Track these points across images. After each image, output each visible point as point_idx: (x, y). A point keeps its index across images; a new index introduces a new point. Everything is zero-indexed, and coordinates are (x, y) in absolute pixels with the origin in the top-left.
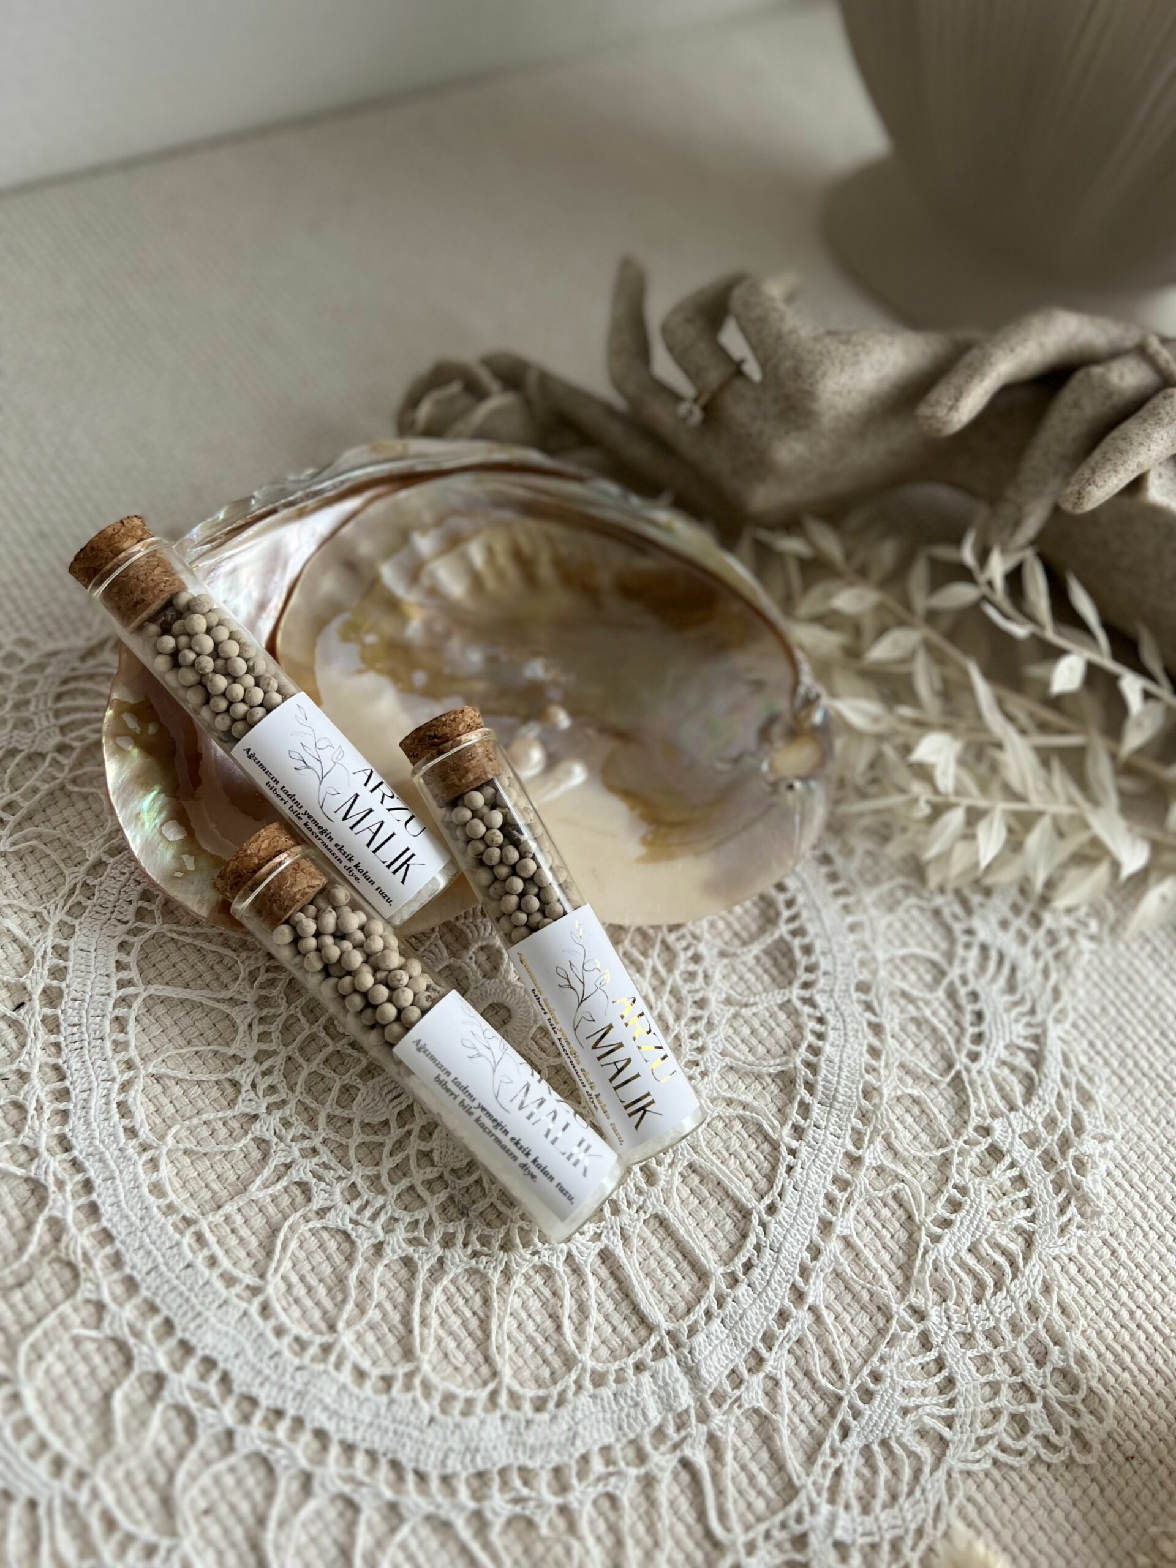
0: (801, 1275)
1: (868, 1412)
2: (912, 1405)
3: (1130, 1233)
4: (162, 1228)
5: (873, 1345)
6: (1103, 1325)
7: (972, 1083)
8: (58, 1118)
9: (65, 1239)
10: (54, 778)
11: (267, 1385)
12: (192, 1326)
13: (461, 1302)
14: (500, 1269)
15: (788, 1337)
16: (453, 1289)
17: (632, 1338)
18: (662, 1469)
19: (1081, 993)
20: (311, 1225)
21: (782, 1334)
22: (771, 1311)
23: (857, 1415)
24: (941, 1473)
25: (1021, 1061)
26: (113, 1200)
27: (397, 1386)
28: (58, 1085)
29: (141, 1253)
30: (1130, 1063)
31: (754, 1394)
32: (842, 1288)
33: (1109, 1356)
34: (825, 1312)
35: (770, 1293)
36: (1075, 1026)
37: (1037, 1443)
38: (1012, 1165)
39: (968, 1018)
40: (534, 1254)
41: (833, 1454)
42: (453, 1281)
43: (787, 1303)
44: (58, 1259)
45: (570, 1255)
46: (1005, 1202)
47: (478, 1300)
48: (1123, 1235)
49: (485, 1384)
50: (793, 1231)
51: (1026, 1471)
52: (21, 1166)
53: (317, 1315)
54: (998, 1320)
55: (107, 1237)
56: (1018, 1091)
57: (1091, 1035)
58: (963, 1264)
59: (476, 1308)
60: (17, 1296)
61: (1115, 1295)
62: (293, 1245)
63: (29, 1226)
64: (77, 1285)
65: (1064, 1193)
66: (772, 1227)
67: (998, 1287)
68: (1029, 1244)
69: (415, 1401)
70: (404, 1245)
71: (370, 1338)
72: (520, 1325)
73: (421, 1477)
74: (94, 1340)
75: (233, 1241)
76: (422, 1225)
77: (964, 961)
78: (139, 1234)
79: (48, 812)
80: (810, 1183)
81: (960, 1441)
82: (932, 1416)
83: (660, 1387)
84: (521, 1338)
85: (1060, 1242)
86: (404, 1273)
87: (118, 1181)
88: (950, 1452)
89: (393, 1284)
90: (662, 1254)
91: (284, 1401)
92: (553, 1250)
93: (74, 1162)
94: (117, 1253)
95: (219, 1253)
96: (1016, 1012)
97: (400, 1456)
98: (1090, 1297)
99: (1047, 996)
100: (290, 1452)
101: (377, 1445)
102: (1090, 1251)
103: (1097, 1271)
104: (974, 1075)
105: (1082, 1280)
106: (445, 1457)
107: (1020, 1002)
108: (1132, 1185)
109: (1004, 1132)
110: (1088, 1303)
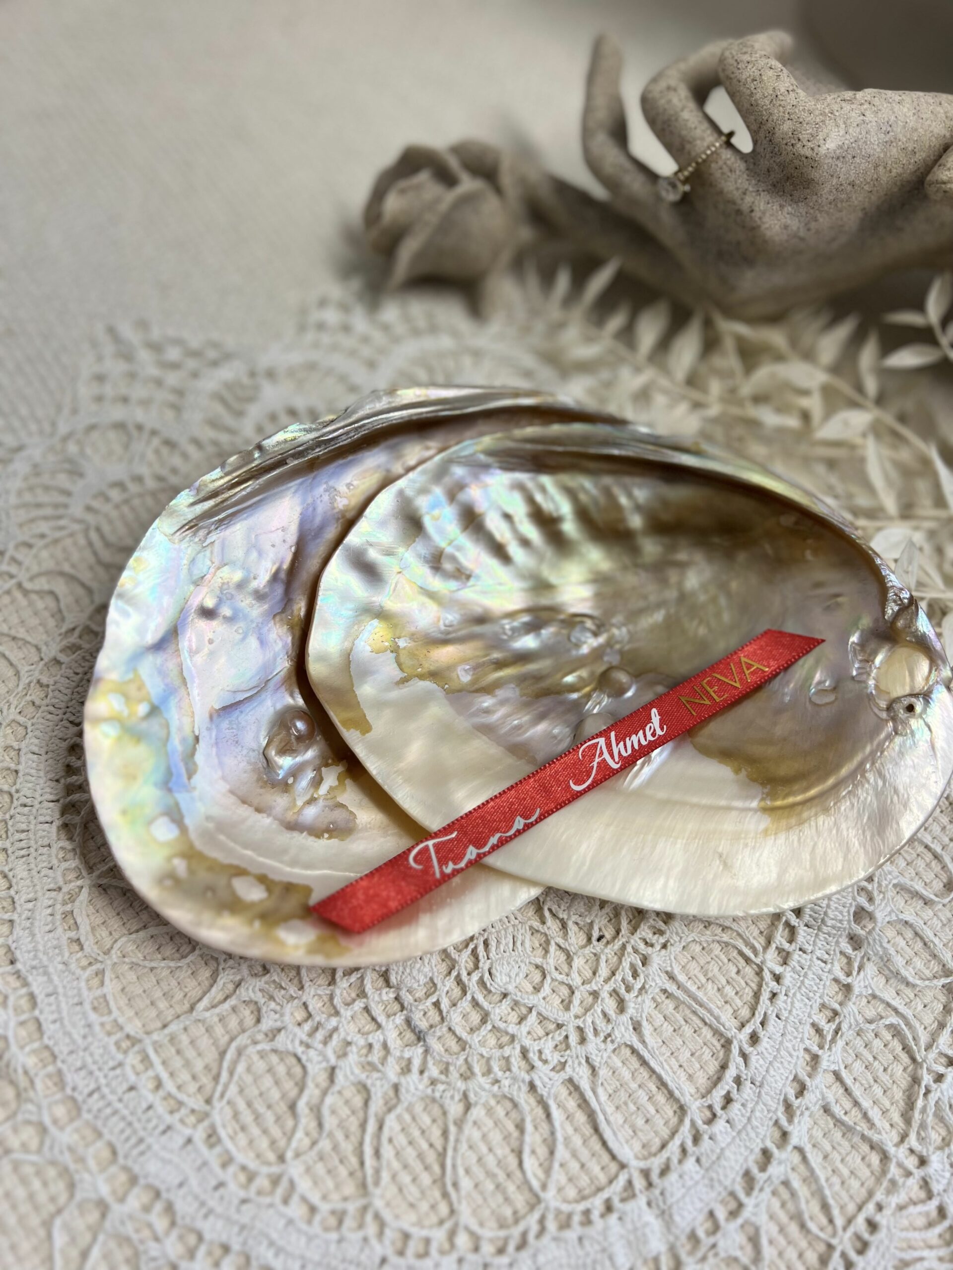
0: (785, 1112)
4: (105, 1047)
5: (869, 1191)
9: (6, 1057)
11: (211, 1218)
12: (135, 1152)
13: (416, 1133)
14: (457, 1099)
15: (770, 1180)
16: (407, 1117)
17: (602, 1176)
20: (259, 1047)
21: (761, 1177)
22: (752, 1151)
26: (55, 1016)
27: (349, 1222)
29: (83, 1073)
31: (731, 1241)
32: (831, 1125)
34: (812, 1152)
35: (751, 1131)
40: (494, 1082)
42: (409, 1110)
43: (769, 1143)
45: (532, 1086)
47: (435, 1131)
49: (441, 1222)
50: (776, 1064)
53: (264, 1144)
55: (49, 1055)
59: (432, 1140)
62: (241, 1068)
64: (20, 1106)
66: (753, 1059)
69: (365, 1240)
70: (357, 1071)
71: (320, 1169)
72: (480, 1160)
74: (33, 1164)
75: (177, 1063)
76: (377, 1050)
78: (81, 1053)
80: (794, 1012)
83: (628, 1232)
84: (481, 1174)
86: (357, 1099)
87: (61, 998)
89: (345, 1112)
90: (634, 1086)
91: (230, 1236)
92: (515, 1079)
93: (18, 974)
94: (60, 1072)
95: (164, 1076)
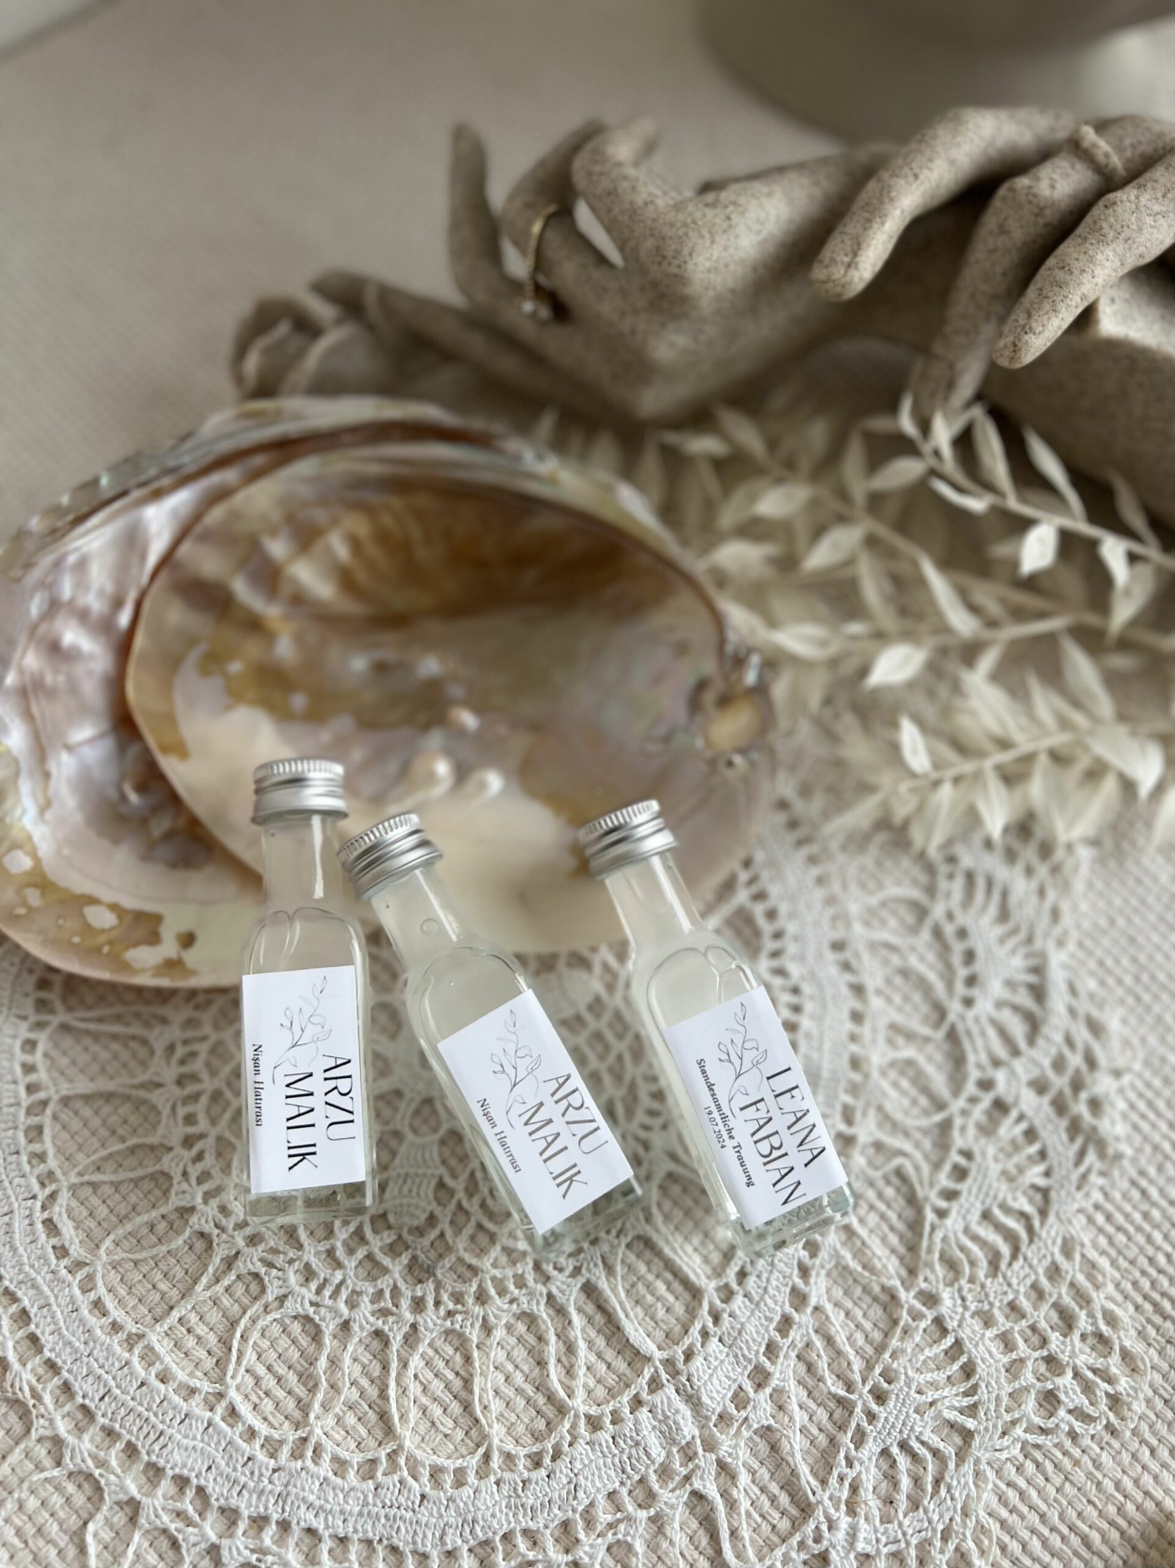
0: (801, 1276)
1: (884, 1415)
2: (932, 1398)
3: (1160, 1168)
4: (108, 1349)
5: (886, 1338)
6: (1137, 1274)
7: (969, 1033)
9: (9, 1377)
11: (245, 1494)
13: (441, 1364)
14: (477, 1326)
15: (793, 1344)
16: (431, 1352)
17: (628, 1372)
18: (672, 1507)
19: (1084, 907)
20: (271, 1316)
21: (784, 1343)
22: (770, 1320)
23: (872, 1418)
24: (967, 1467)
25: (1024, 999)
26: (52, 1328)
27: (382, 1467)
30: (1145, 978)
31: (762, 1411)
32: (850, 1282)
33: (1148, 1307)
34: (832, 1311)
35: (769, 1301)
36: (1081, 945)
37: (1069, 1417)
38: (1021, 1117)
39: (957, 959)
40: (511, 1302)
41: (849, 1464)
42: (430, 1345)
43: (788, 1309)
45: (550, 1297)
46: (1016, 1159)
47: (458, 1358)
48: (1152, 1171)
49: (475, 1449)
51: (1068, 1444)
53: (290, 1404)
54: (1017, 1292)
55: (52, 1367)
56: (1018, 1029)
57: (1099, 952)
58: (975, 1238)
59: (457, 1368)
61: (1149, 1239)
62: (255, 1336)
64: (30, 1424)
65: (1079, 1141)
67: (1016, 1251)
68: (1045, 1201)
69: (402, 1482)
70: (372, 1319)
71: (351, 1419)
72: (507, 1379)
73: (421, 1557)
75: (190, 1342)
76: (387, 1294)
77: (948, 894)
78: (85, 1360)
81: (986, 1430)
82: (952, 1408)
83: (660, 1421)
84: (510, 1392)
85: (1079, 1195)
86: (376, 1344)
88: (976, 1442)
89: (366, 1358)
90: (651, 1277)
91: (266, 1507)
92: (531, 1294)
96: (1011, 943)
97: (395, 1541)
98: (1121, 1247)
99: (1045, 919)
100: (280, 1558)
101: (370, 1534)
102: (1117, 1196)
103: (1127, 1216)
104: (970, 1023)
105: (1110, 1229)
106: (443, 1534)
107: (1015, 931)
108: (1159, 1114)
109: (1008, 1082)
110: (1120, 1252)
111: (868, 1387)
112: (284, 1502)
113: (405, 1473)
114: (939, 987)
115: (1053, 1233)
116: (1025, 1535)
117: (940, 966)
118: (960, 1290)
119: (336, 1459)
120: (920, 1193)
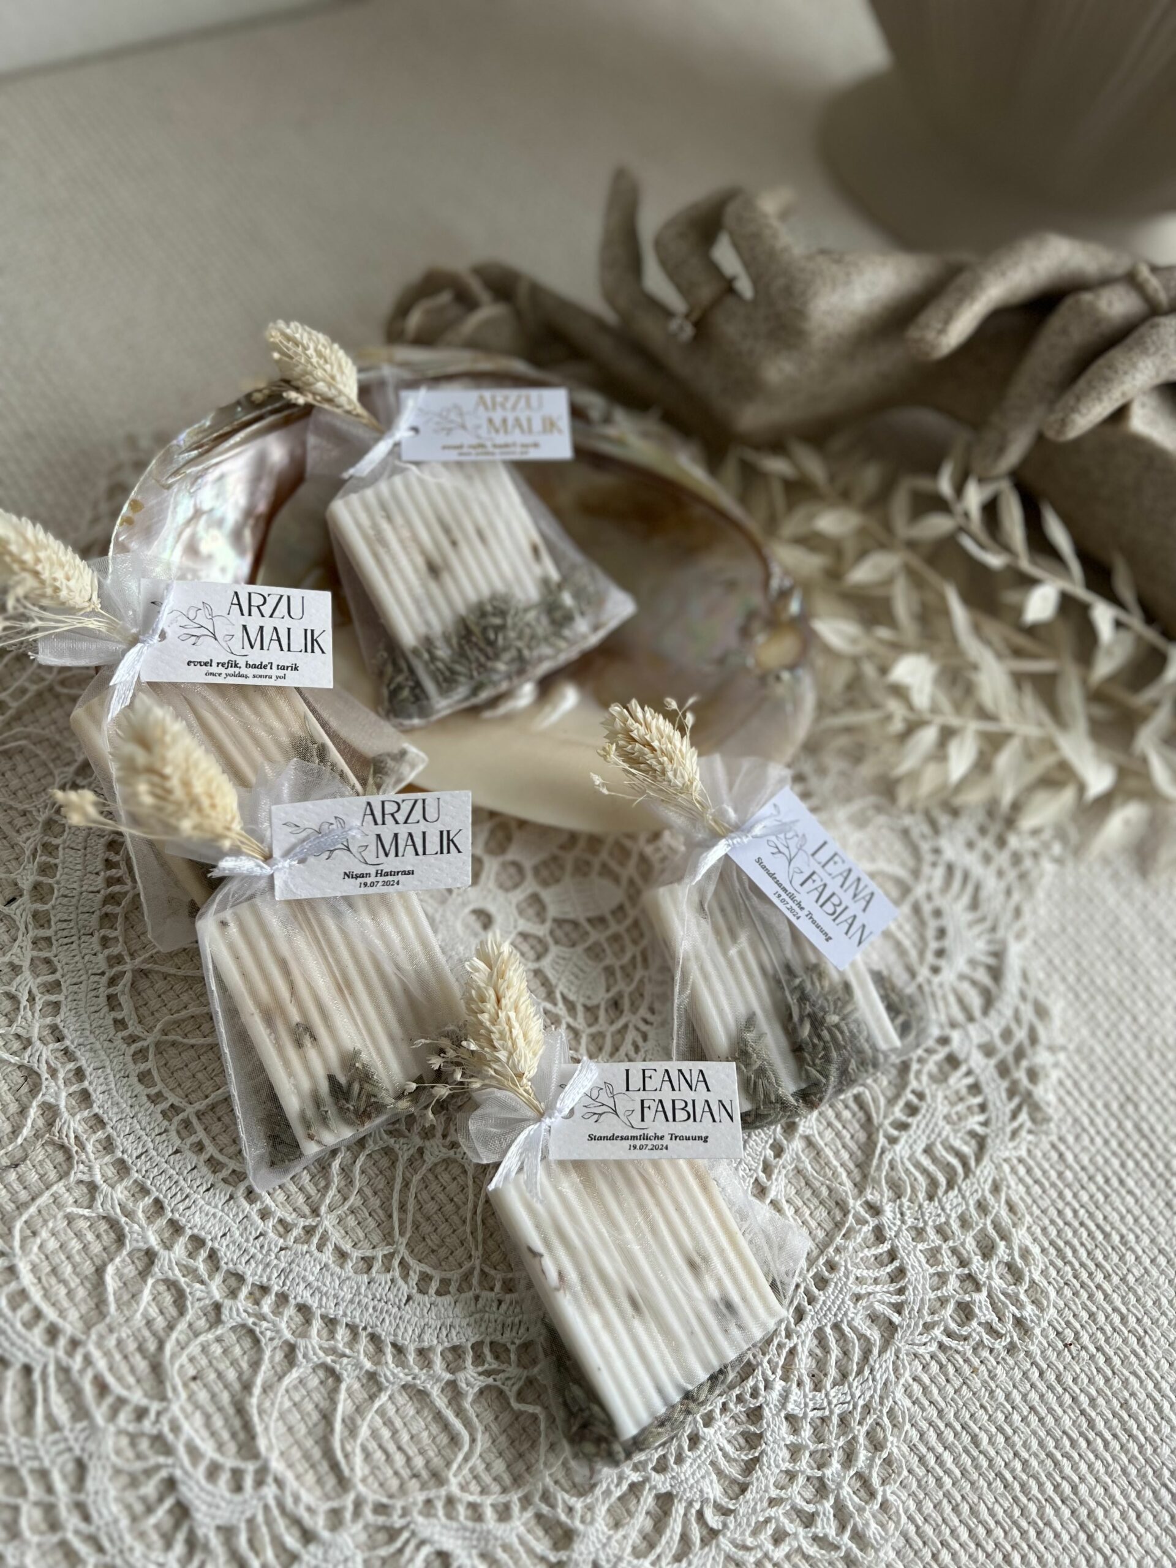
0: (764, 1171)
1: (822, 1298)
2: (863, 1292)
3: (1077, 1138)
4: (151, 1115)
5: (830, 1237)
6: (1047, 1222)
7: (933, 995)
8: (50, 1009)
9: (58, 1124)
10: (43, 679)
11: (253, 1263)
12: (181, 1207)
13: (438, 1189)
16: (431, 1177)
19: (1042, 911)
23: (811, 1300)
24: (889, 1355)
25: (982, 976)
26: (104, 1088)
27: (377, 1265)
28: (51, 978)
29: (131, 1138)
30: (1085, 980)
32: (803, 1184)
33: (1052, 1251)
34: (785, 1206)
36: (1035, 942)
37: (980, 1329)
38: (969, 1073)
39: (930, 933)
41: (788, 1336)
42: (431, 1170)
44: (52, 1142)
46: (960, 1107)
47: (455, 1188)
48: (1070, 1139)
49: (460, 1265)
50: (758, 1130)
51: (969, 1353)
52: (14, 1053)
53: (300, 1199)
54: (948, 1216)
55: (99, 1122)
56: (975, 1001)
57: (1049, 952)
58: (918, 1165)
59: (453, 1197)
60: (12, 1176)
61: (1061, 1195)
63: (23, 1111)
64: (71, 1167)
65: (1016, 1101)
67: (950, 1185)
68: (981, 1144)
69: (392, 1281)
70: (385, 1137)
71: (351, 1221)
73: (399, 1350)
74: (86, 1218)
75: (219, 1129)
77: (930, 879)
78: (130, 1121)
79: (38, 712)
81: (909, 1326)
82: (882, 1302)
85: (1011, 1145)
86: (385, 1162)
87: (108, 1072)
88: (898, 1335)
89: (374, 1172)
91: (269, 1279)
93: (66, 1051)
94: (109, 1138)
95: (207, 1142)
96: (977, 929)
97: (379, 1330)
98: (1036, 1196)
99: (1008, 915)
100: (274, 1325)
101: (357, 1320)
102: (1039, 1154)
103: (1044, 1172)
104: (935, 988)
105: (1029, 1181)
106: (423, 1331)
107: (982, 919)
108: (1082, 1094)
109: (962, 1042)
110: (1034, 1201)
111: (811, 1274)
112: (287, 1277)
113: (397, 1274)
114: (913, 954)
115: (986, 1173)
116: (924, 1425)
117: (915, 936)
118: (901, 1206)
119: (337, 1248)
120: (876, 1121)
